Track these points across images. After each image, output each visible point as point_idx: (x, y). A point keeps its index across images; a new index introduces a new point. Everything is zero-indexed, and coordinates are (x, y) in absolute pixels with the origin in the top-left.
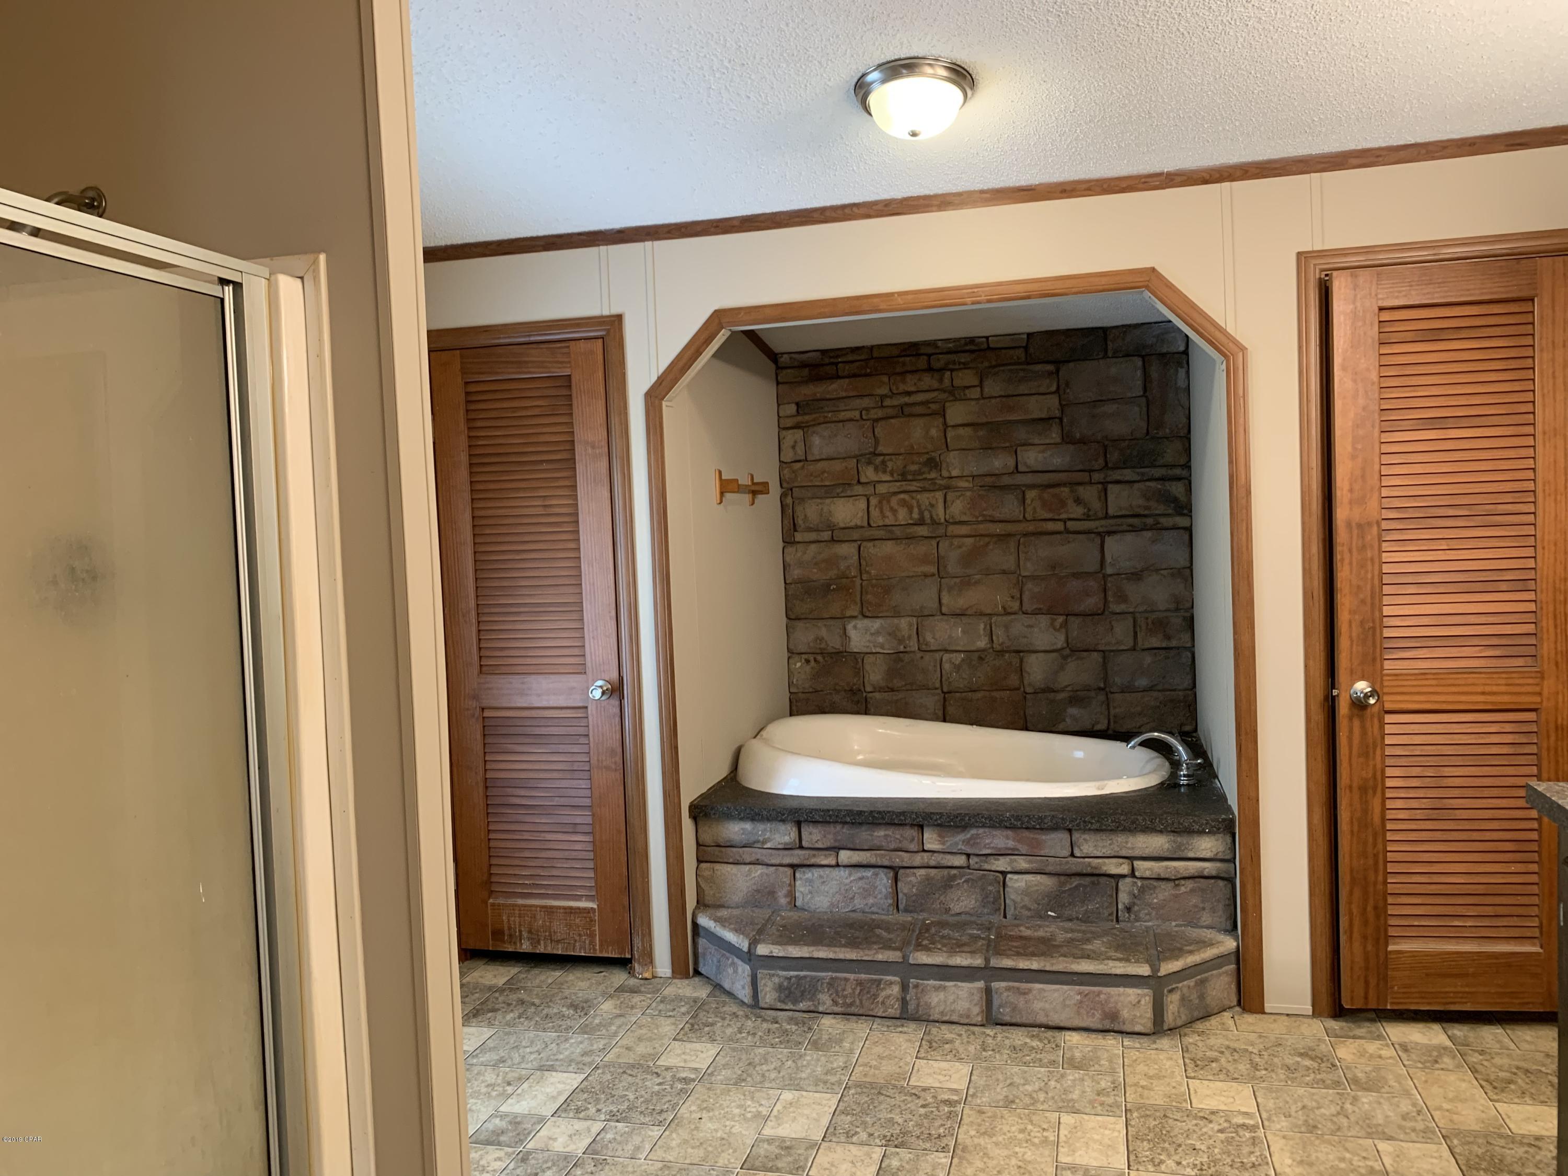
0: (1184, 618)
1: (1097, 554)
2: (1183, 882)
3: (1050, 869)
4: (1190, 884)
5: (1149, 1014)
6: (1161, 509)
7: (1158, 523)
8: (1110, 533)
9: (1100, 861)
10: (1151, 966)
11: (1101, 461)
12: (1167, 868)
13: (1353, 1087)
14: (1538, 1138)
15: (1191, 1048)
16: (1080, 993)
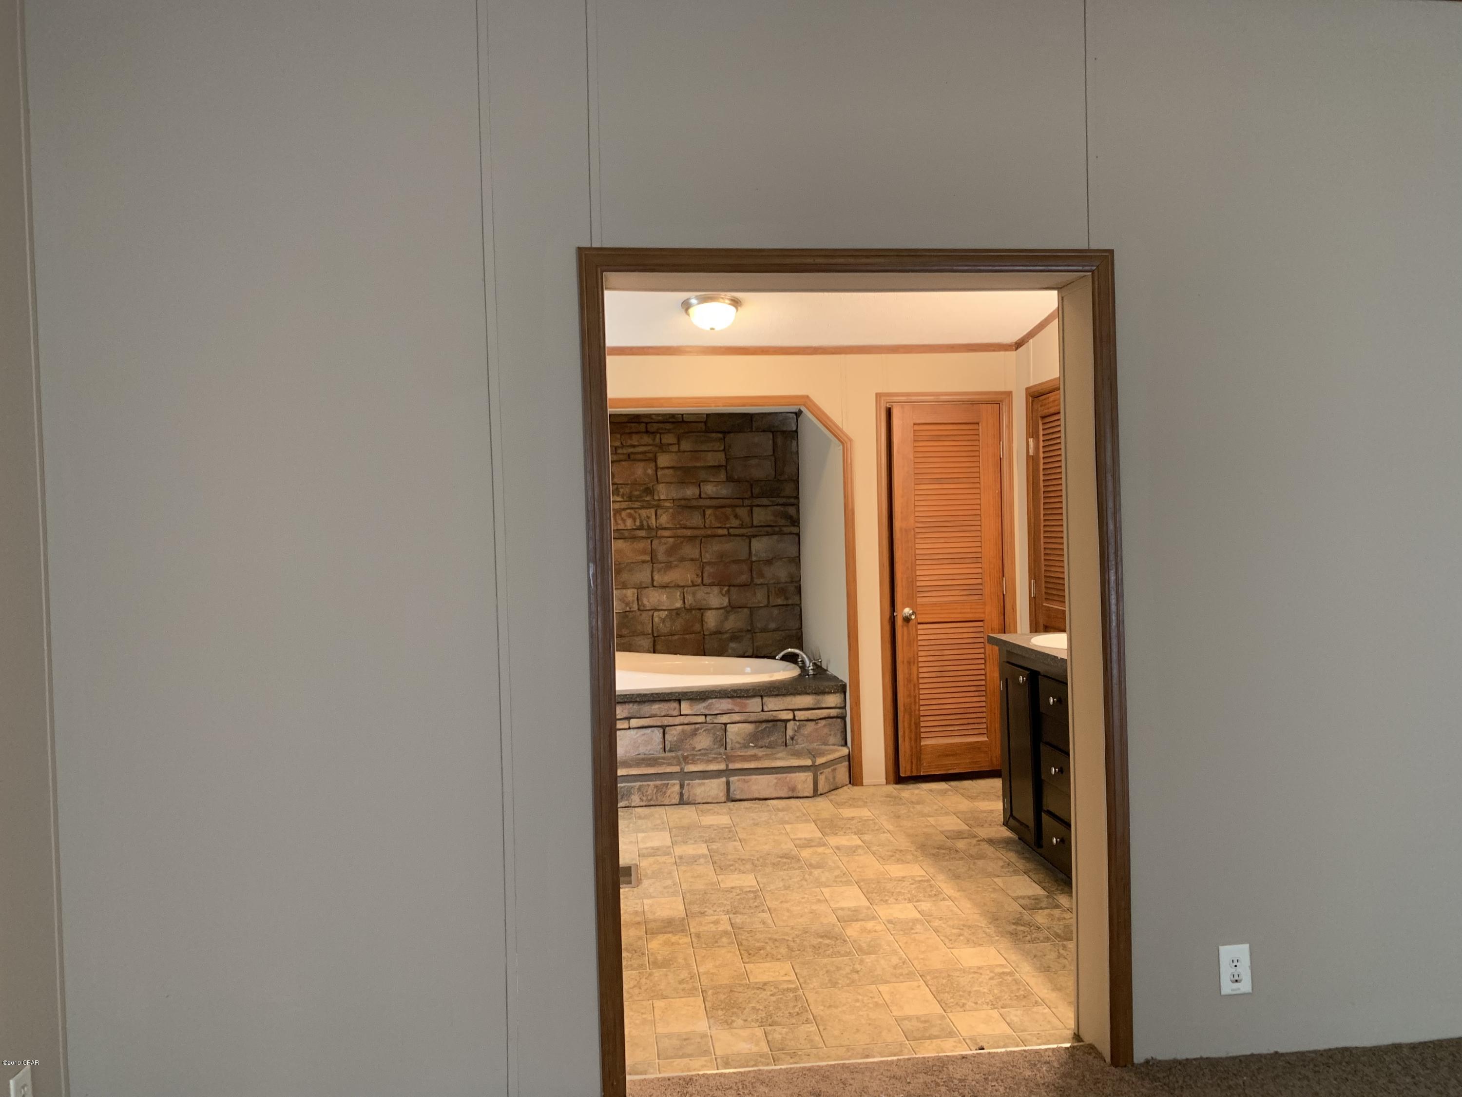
0: (796, 587)
1: (747, 548)
2: (819, 721)
3: (751, 719)
4: (823, 722)
5: (812, 786)
6: (782, 522)
7: (781, 531)
8: (755, 536)
9: (778, 712)
10: (812, 760)
11: (749, 493)
12: (812, 714)
13: (911, 803)
15: (834, 799)
16: (776, 778)
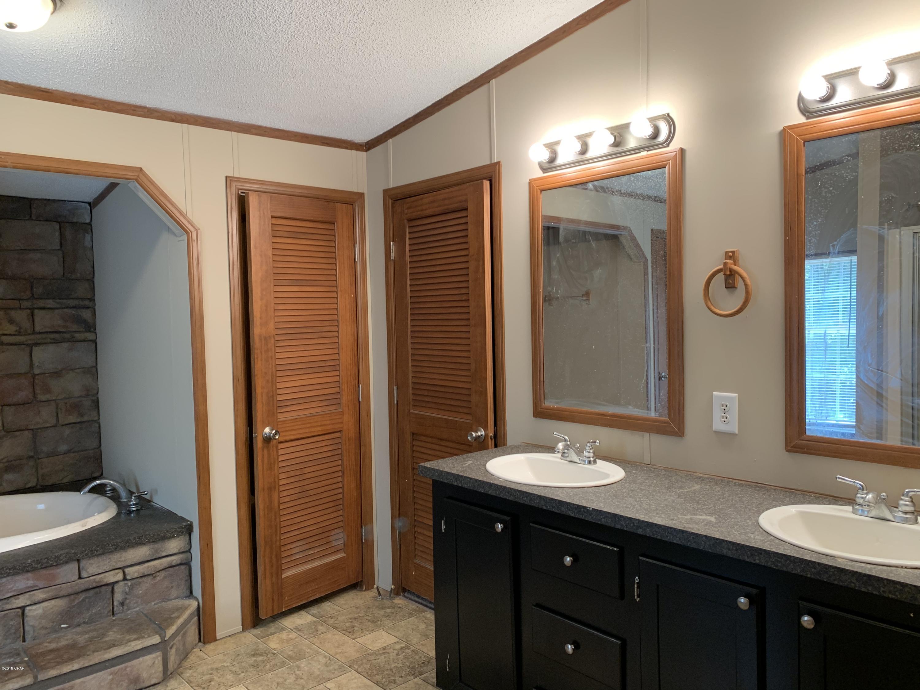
0: (93, 401)
1: (27, 360)
2: (158, 574)
3: (62, 594)
4: (163, 574)
5: (161, 669)
6: (75, 327)
7: (74, 337)
8: (36, 344)
9: (102, 576)
10: (160, 635)
11: (28, 293)
12: (148, 567)
13: (292, 661)
14: (384, 648)
15: (192, 679)
16: (111, 674)
